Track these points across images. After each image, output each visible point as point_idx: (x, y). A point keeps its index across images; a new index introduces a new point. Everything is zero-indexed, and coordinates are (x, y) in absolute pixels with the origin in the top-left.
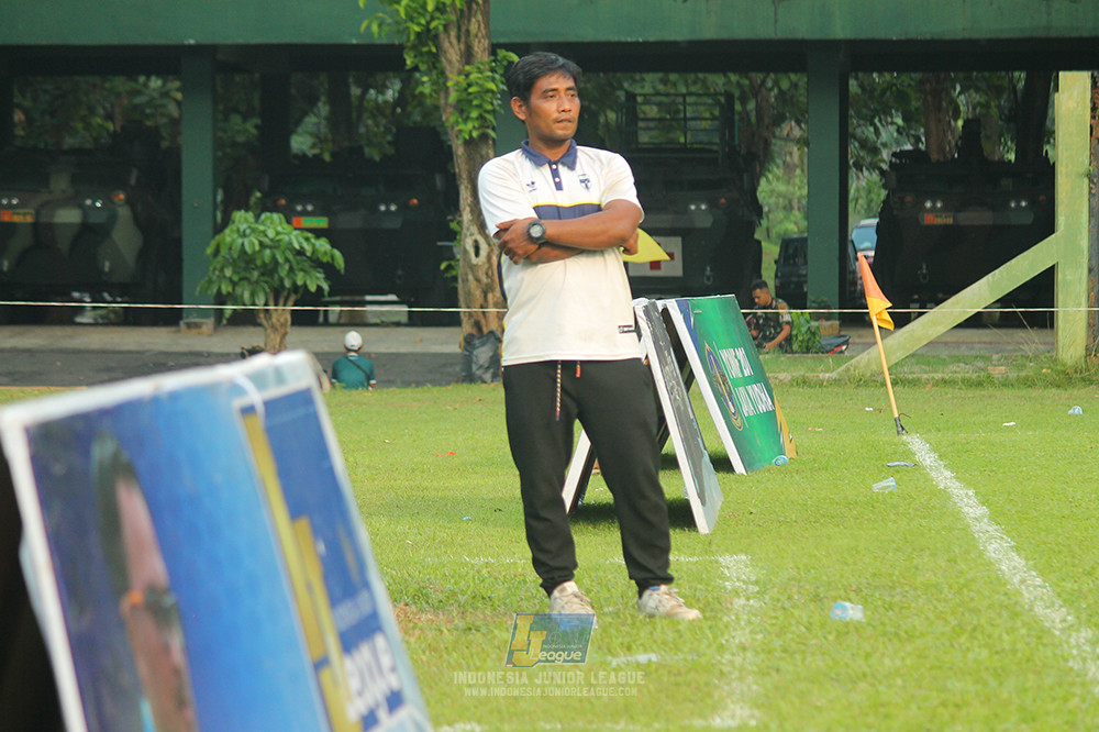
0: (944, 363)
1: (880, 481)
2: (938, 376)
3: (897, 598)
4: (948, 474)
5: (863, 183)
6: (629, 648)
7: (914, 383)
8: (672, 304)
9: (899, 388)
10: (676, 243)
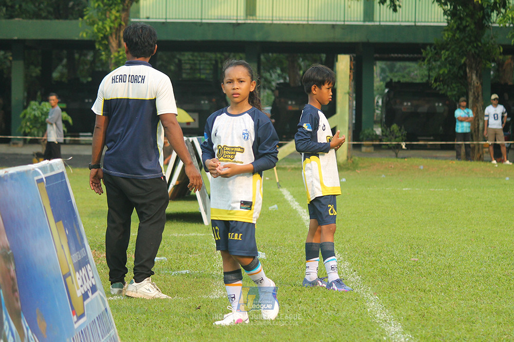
0: (295, 162)
1: (272, 206)
2: (293, 166)
3: (278, 250)
4: (297, 203)
5: (266, 94)
6: (179, 268)
7: (284, 169)
8: (195, 139)
9: (279, 171)
10: (196, 115)
